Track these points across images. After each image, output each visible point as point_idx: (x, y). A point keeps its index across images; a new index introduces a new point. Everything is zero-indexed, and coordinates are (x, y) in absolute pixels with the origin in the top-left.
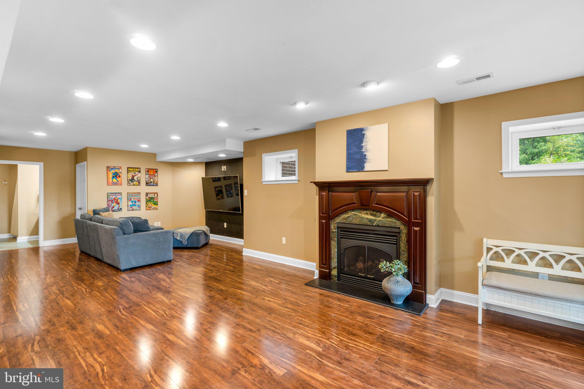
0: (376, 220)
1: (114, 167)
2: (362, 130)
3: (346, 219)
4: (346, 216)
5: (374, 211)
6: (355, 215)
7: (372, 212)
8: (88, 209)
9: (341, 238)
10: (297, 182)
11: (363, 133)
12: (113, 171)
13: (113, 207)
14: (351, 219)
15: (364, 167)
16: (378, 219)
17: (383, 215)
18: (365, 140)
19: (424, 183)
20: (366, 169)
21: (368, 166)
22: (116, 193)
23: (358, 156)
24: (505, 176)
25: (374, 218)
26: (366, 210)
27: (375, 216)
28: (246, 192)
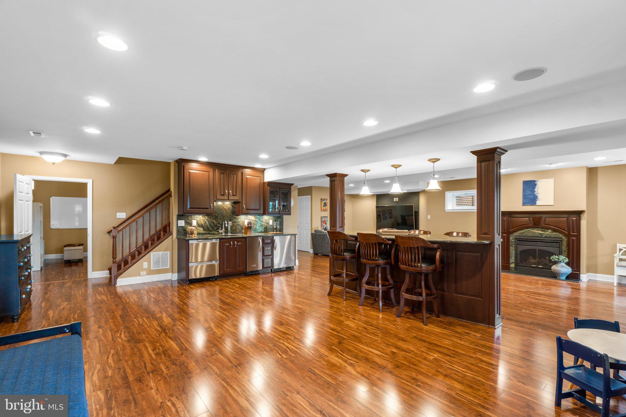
0: (544, 234)
1: (324, 199)
2: (535, 181)
3: (522, 233)
4: (522, 231)
5: (543, 228)
6: (529, 231)
7: (542, 229)
8: (313, 227)
9: (518, 245)
11: (536, 183)
12: (324, 202)
13: (324, 226)
14: (526, 233)
15: (536, 203)
16: (546, 233)
17: (550, 231)
18: (537, 187)
19: (579, 213)
21: (538, 203)
22: (325, 217)
23: (531, 197)
25: (543, 232)
26: (537, 228)
27: (544, 231)
28: (429, 217)
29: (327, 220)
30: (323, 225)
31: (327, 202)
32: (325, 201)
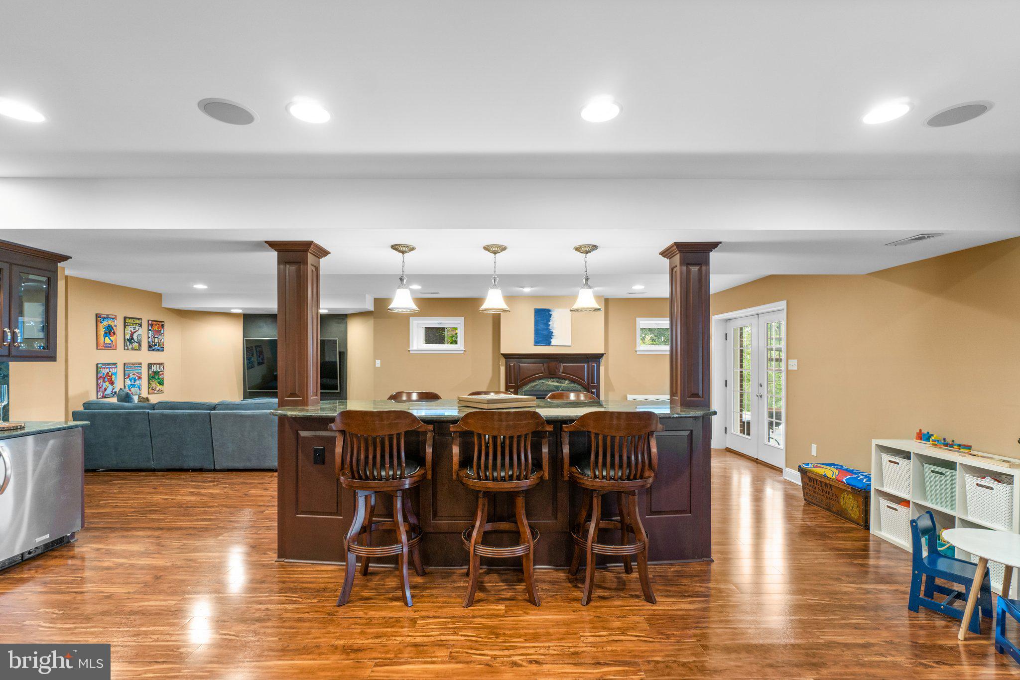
0: (561, 386)
1: (108, 315)
2: (549, 311)
3: (534, 387)
4: (534, 384)
5: (559, 378)
6: (543, 383)
7: (558, 380)
10: (462, 352)
11: (550, 313)
12: (105, 323)
13: (105, 390)
14: (539, 386)
15: (551, 342)
16: (563, 385)
17: (567, 382)
18: (552, 319)
19: (597, 358)
20: (552, 344)
21: (554, 342)
22: (109, 364)
23: (545, 332)
24: (638, 353)
25: (560, 384)
26: (553, 378)
27: (560, 383)
28: (378, 363)
29: (115, 374)
30: (104, 386)
31: (116, 326)
32: (110, 323)
